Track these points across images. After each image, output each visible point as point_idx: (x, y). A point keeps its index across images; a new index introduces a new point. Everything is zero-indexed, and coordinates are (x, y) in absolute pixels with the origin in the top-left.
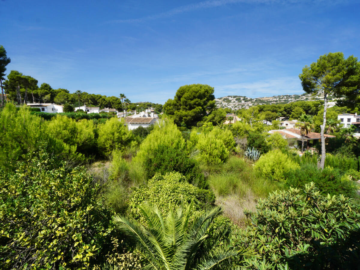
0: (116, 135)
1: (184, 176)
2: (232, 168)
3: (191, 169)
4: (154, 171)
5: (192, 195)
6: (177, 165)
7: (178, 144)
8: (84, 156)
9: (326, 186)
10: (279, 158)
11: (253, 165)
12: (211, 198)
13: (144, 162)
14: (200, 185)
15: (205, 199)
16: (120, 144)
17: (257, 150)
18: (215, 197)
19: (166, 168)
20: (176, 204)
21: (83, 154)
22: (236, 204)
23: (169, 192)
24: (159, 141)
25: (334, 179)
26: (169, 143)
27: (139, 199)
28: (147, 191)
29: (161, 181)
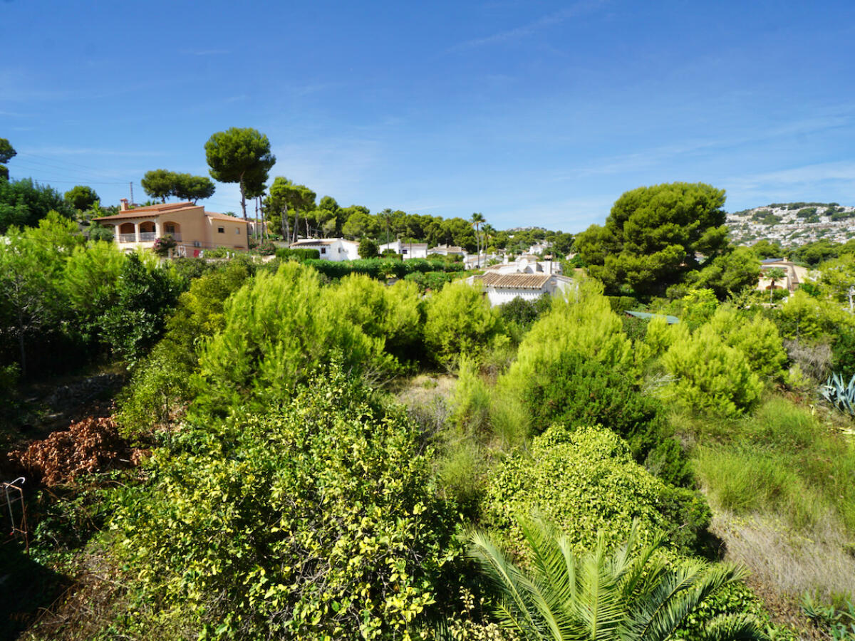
0: (464, 319)
1: (623, 441)
2: (770, 433)
3: (643, 424)
4: (550, 416)
5: (644, 497)
6: (609, 409)
7: (612, 353)
8: (396, 360)
11: (849, 431)
12: (699, 516)
13: (525, 391)
14: (666, 468)
15: (678, 515)
16: (469, 340)
18: (710, 515)
19: (578, 415)
20: (598, 515)
21: (395, 357)
22: (776, 543)
23: (585, 483)
24: (563, 340)
26: (589, 347)
28: (531, 469)
29: (565, 445)
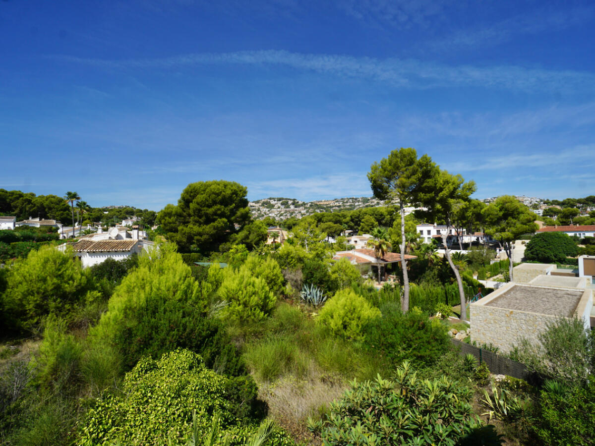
0: (51, 282)
1: (198, 356)
2: (282, 325)
3: (210, 339)
4: (140, 351)
5: (215, 393)
6: (185, 334)
7: (185, 292)
9: (416, 339)
10: (352, 303)
11: (314, 314)
12: (250, 392)
13: (115, 336)
14: (228, 366)
15: (238, 397)
17: (318, 288)
18: (257, 389)
19: (162, 345)
20: (183, 421)
22: (292, 391)
23: (170, 399)
24: (147, 288)
25: (424, 326)
26: (168, 290)
27: (101, 427)
28: (122, 404)
29: (153, 372)
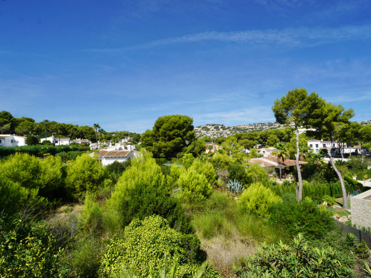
0: (87, 173)
1: (165, 220)
2: (215, 204)
3: (172, 210)
4: (132, 215)
5: (175, 243)
6: (157, 206)
7: (157, 182)
8: (47, 200)
9: (308, 219)
10: (262, 193)
11: (236, 198)
12: (196, 245)
13: (120, 205)
14: (182, 227)
15: (189, 247)
16: (91, 183)
17: (239, 182)
18: (200, 243)
19: (145, 212)
20: (157, 257)
21: (45, 198)
22: (222, 246)
23: (149, 244)
24: (136, 179)
25: (314, 210)
26: (148, 180)
27: (113, 255)
28: (124, 244)
29: (140, 227)
